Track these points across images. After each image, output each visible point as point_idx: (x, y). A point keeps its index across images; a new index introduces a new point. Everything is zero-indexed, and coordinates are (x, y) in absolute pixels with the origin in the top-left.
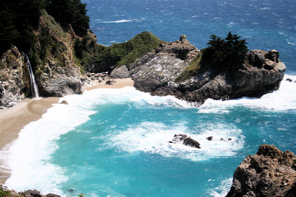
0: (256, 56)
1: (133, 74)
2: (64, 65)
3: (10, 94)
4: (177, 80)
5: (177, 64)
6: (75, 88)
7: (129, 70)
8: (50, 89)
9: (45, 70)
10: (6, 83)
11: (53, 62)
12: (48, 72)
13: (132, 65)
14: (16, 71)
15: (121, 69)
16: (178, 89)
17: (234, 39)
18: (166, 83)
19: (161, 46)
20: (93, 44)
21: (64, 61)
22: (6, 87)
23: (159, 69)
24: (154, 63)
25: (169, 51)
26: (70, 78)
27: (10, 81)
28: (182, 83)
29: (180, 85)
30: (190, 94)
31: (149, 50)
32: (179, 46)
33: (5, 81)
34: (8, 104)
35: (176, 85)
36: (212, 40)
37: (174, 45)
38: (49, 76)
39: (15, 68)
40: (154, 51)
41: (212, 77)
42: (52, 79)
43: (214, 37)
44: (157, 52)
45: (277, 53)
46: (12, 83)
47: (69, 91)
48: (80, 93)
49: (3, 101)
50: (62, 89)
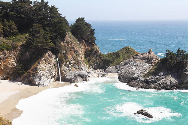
1: (118, 71)
2: (78, 64)
3: (46, 79)
4: (144, 76)
5: (145, 66)
6: (83, 78)
7: (116, 68)
8: (69, 77)
10: (43, 72)
11: (72, 62)
12: (68, 67)
13: (118, 66)
14: (50, 65)
15: (112, 68)
16: (144, 81)
17: (182, 53)
18: (138, 78)
20: (96, 52)
21: (78, 61)
22: (43, 75)
23: (134, 69)
24: (132, 65)
25: (141, 59)
27: (46, 71)
28: (147, 78)
29: (146, 79)
30: (152, 85)
31: (129, 57)
32: (148, 56)
33: (42, 71)
34: (43, 84)
35: (143, 79)
36: (167, 53)
37: (145, 55)
38: (69, 69)
40: (132, 58)
41: (165, 75)
42: (71, 72)
43: (169, 51)
44: (134, 58)
46: (47, 73)
47: (79, 79)
48: (86, 80)
49: (41, 83)
50: (75, 77)
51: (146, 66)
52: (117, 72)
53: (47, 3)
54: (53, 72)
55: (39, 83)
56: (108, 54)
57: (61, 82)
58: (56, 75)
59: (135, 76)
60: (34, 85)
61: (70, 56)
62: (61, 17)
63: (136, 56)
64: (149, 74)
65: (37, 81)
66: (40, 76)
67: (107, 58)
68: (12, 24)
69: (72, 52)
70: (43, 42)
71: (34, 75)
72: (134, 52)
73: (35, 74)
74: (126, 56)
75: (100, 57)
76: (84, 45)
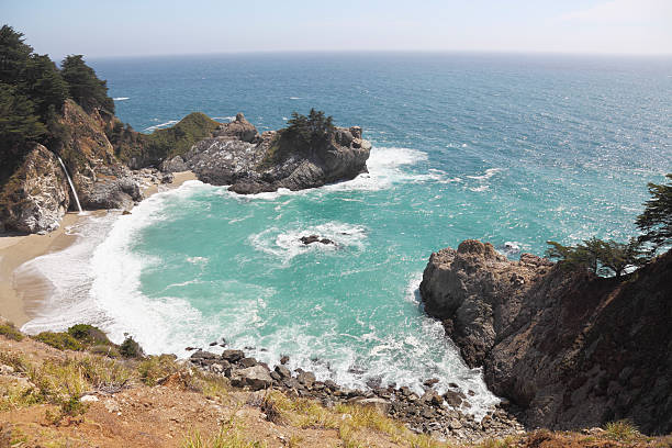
0: (343, 134)
1: (191, 165)
2: (110, 164)
3: (48, 212)
4: (258, 170)
6: (133, 193)
7: (185, 161)
8: (98, 197)
9: (86, 172)
10: (40, 198)
11: (95, 162)
12: (89, 174)
13: (188, 155)
14: (49, 179)
15: (175, 161)
16: (262, 179)
17: (318, 116)
18: (246, 174)
19: (218, 128)
20: (128, 132)
21: (108, 159)
22: (41, 204)
23: (229, 157)
24: (216, 149)
25: (228, 134)
26: (122, 180)
27: (45, 194)
28: (267, 172)
29: (265, 174)
31: (204, 135)
33: (36, 194)
34: (49, 227)
35: (260, 175)
36: (294, 118)
37: (233, 127)
38: (92, 180)
39: (47, 175)
40: (211, 135)
41: (298, 161)
42: (99, 184)
43: (296, 115)
44: (215, 136)
45: (360, 130)
46: (47, 197)
47: (126, 198)
48: (138, 198)
49: (41, 224)
50: (114, 195)
51: (250, 148)
52: (189, 168)
54: (60, 194)
55: (37, 225)
56: (156, 132)
57: (82, 213)
58: (68, 198)
59: (237, 170)
60: (27, 232)
61: (86, 149)
62: (37, 55)
63: (217, 131)
64: (267, 163)
65: (31, 222)
66: (36, 210)
67: (158, 143)
69: (89, 139)
70: (19, 123)
71: (18, 210)
72: (212, 123)
73: (20, 205)
74: (198, 132)
75: (139, 141)
76: (98, 118)
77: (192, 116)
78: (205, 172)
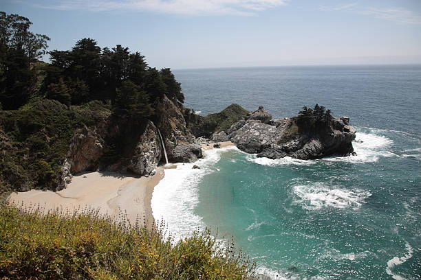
0: (338, 122)
2: (186, 134)
3: (151, 163)
4: (279, 143)
6: (198, 154)
7: (227, 134)
8: (178, 155)
9: (172, 139)
10: (148, 154)
11: (177, 132)
12: (173, 141)
13: (229, 130)
14: (153, 142)
15: (221, 134)
16: (282, 150)
17: (321, 109)
18: (270, 145)
20: (193, 115)
22: (148, 157)
23: (257, 134)
24: (247, 128)
25: (254, 119)
26: (193, 145)
27: (150, 151)
28: (285, 145)
29: (283, 147)
31: (240, 119)
32: (260, 114)
33: (145, 152)
34: (151, 172)
35: (280, 147)
36: (304, 110)
37: (257, 114)
38: (175, 144)
39: (152, 140)
40: (244, 119)
42: (178, 147)
44: (246, 119)
45: (348, 119)
46: (151, 154)
47: (194, 156)
48: (201, 157)
49: (147, 170)
50: (187, 155)
51: (272, 129)
52: (230, 139)
53: (127, 49)
54: (157, 151)
55: (145, 171)
56: (209, 115)
57: (168, 164)
58: (161, 155)
59: (263, 143)
60: (139, 175)
61: (173, 125)
63: (247, 116)
64: (286, 139)
66: (145, 161)
67: (210, 122)
68: (81, 84)
69: (175, 119)
71: (136, 161)
72: (244, 111)
73: (137, 158)
74: (235, 117)
75: (199, 121)
77: (232, 106)
78: (241, 143)
